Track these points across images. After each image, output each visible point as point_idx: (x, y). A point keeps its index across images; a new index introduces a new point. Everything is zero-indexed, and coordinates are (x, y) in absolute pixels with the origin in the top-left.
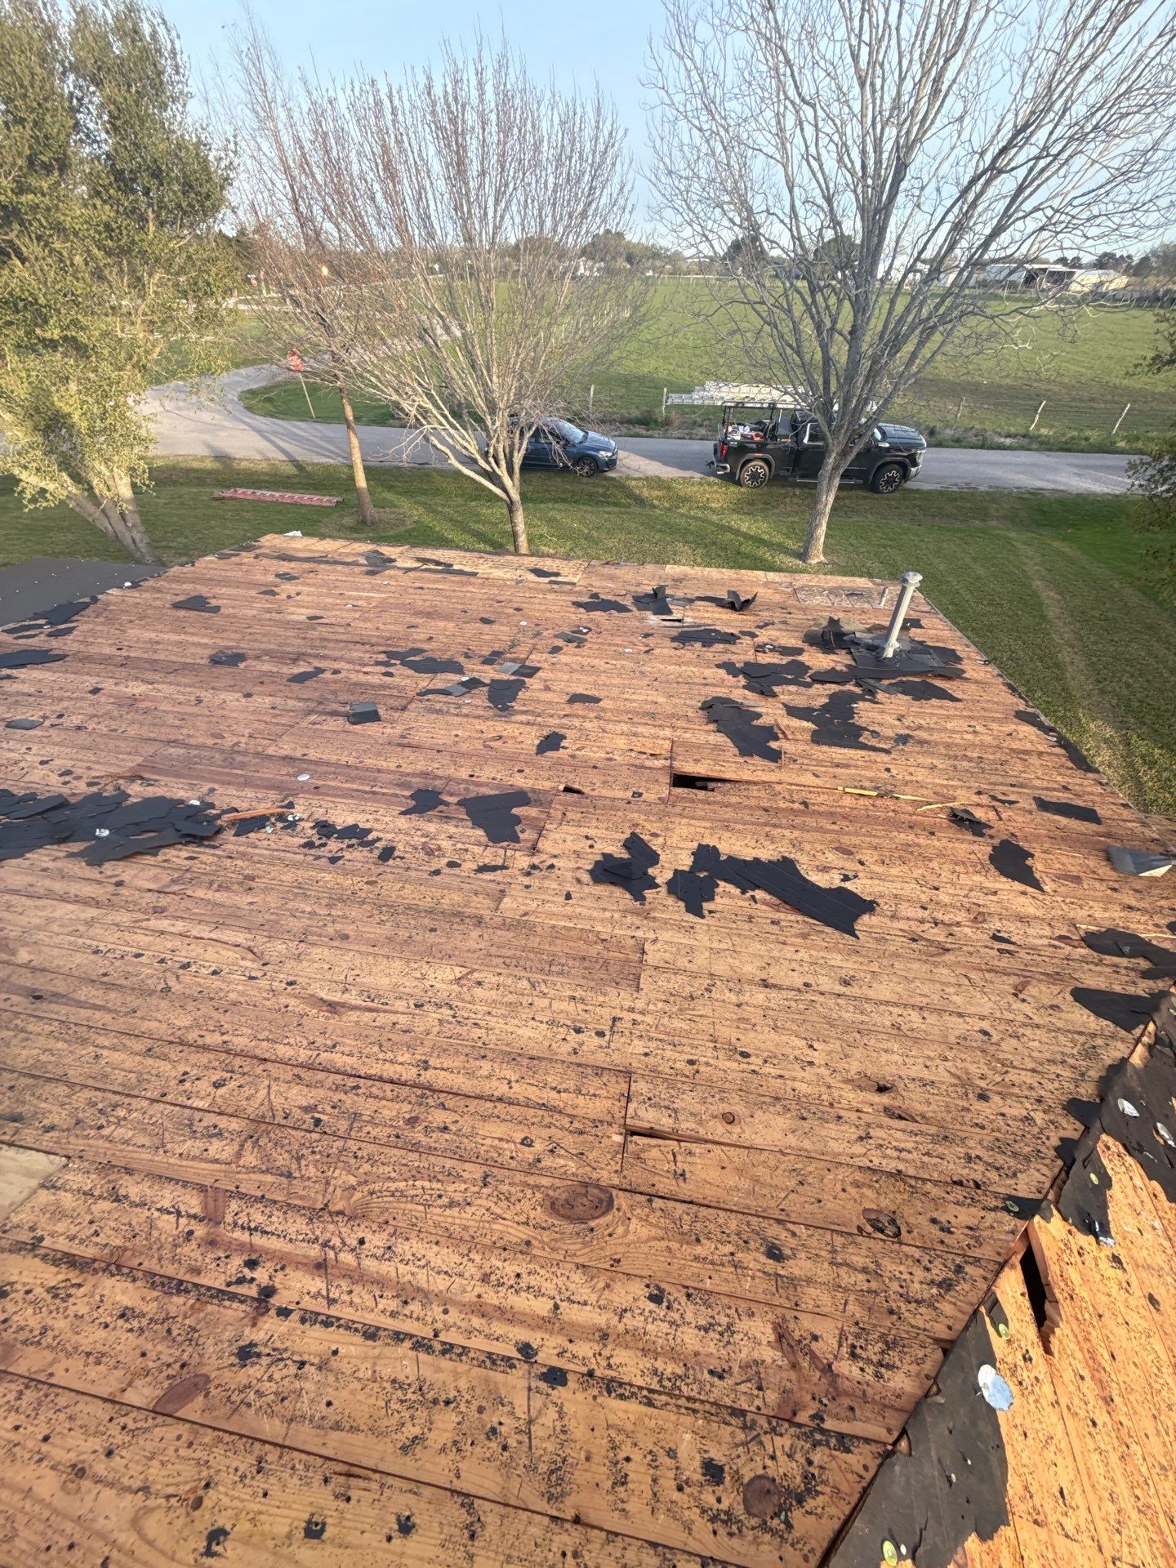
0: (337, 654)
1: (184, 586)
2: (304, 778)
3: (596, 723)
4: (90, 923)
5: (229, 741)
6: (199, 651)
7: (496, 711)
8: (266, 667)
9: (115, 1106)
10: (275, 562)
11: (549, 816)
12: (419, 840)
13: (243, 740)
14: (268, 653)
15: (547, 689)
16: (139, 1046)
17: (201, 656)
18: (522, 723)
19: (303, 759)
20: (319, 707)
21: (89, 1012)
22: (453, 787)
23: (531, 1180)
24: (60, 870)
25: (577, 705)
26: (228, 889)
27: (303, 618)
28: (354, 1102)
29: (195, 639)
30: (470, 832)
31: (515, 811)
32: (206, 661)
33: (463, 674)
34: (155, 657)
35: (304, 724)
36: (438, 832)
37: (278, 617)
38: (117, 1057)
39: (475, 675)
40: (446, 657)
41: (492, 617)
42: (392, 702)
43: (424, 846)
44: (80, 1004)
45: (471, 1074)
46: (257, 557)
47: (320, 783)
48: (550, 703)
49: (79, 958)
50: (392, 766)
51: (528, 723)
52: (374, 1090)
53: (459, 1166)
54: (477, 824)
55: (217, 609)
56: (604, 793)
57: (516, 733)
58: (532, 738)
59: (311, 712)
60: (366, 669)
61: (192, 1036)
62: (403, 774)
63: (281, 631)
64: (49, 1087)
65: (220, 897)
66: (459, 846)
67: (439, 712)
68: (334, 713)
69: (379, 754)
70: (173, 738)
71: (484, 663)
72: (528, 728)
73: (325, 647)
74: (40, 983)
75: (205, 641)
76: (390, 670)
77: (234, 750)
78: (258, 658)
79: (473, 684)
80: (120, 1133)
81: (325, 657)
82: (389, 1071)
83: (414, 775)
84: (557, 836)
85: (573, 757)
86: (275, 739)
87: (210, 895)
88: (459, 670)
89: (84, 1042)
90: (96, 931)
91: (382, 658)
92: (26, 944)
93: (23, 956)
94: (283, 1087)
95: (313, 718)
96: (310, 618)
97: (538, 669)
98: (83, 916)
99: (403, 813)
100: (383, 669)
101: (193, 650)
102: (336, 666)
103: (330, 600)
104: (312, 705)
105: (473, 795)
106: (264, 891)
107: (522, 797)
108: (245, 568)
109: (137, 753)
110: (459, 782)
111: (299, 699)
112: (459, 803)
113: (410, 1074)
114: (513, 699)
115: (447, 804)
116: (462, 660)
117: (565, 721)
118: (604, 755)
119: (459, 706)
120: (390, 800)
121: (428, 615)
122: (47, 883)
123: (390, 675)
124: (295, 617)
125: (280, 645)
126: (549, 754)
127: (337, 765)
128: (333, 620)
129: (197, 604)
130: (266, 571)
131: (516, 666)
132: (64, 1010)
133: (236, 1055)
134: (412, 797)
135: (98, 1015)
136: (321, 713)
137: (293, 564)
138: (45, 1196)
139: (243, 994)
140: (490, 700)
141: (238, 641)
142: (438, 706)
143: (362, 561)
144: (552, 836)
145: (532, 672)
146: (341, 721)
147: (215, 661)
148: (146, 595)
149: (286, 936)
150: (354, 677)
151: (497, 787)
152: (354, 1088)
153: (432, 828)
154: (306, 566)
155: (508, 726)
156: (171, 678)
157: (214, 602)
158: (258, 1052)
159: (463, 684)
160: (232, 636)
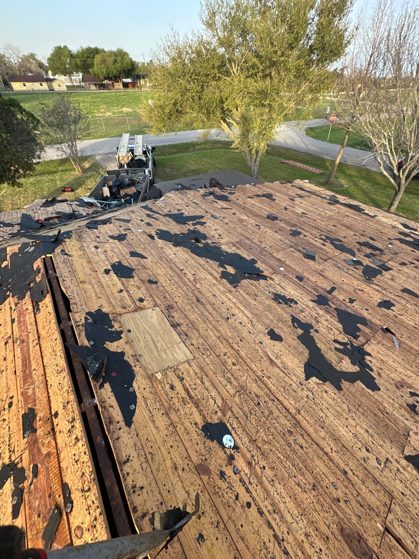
0: (308, 229)
1: (268, 189)
2: (282, 269)
3: (414, 307)
4: (214, 285)
5: (263, 245)
6: (264, 212)
7: (364, 278)
8: (283, 225)
9: (208, 350)
10: (297, 189)
11: (374, 336)
12: (314, 314)
13: (268, 247)
14: (285, 220)
15: (392, 279)
16: (218, 334)
17: (265, 214)
18: (374, 289)
19: (284, 262)
20: (295, 246)
21: (208, 314)
22: (335, 301)
23: (333, 506)
24: (211, 264)
25: (405, 294)
26: (249, 295)
27: (300, 212)
28: (272, 406)
29: (265, 208)
30: (336, 323)
31: (359, 325)
32: (265, 216)
33: (354, 257)
34: (252, 209)
35: (288, 250)
36: (323, 315)
37: (292, 209)
38: (211, 333)
39: (360, 259)
40: (350, 247)
41: (376, 238)
42: (321, 255)
43: (316, 318)
44: (207, 310)
45: (316, 431)
46: (292, 186)
47: (286, 274)
48: (392, 286)
49: (209, 294)
50: (314, 280)
51: (378, 291)
52: (279, 406)
53: (304, 469)
54: (340, 321)
55: (274, 200)
56: (407, 342)
57: (371, 292)
58: (377, 298)
59: (292, 247)
60: (316, 239)
61: (230, 341)
62: (316, 285)
63: (291, 214)
64: (195, 331)
65: (247, 297)
66: (329, 326)
67: (339, 268)
68: (299, 251)
69: (310, 273)
70: (249, 237)
71: (365, 256)
72: (377, 293)
73: (304, 225)
74: (200, 296)
75: (267, 209)
76: (325, 243)
77: (263, 249)
78: (281, 221)
79: (358, 263)
80: (207, 359)
81: (303, 229)
82: (286, 403)
83: (321, 288)
84: (375, 347)
85: (396, 317)
86: (278, 251)
87: (244, 295)
88: (354, 255)
89: (205, 322)
90: (215, 288)
91: (324, 237)
92: (199, 283)
93: (198, 286)
94: (251, 381)
95: (292, 249)
96: (302, 213)
97: (391, 269)
98: (213, 281)
99: (312, 300)
100: (322, 242)
101: (263, 211)
102: (306, 234)
103: (311, 209)
104: (293, 245)
105: (343, 309)
106: (259, 302)
107: (364, 321)
108: (287, 189)
109: (238, 238)
110: (338, 300)
111: (290, 241)
112: (335, 309)
113: (293, 411)
114: (374, 277)
115: (330, 306)
116: (356, 251)
117: (397, 298)
118: (413, 324)
119: (348, 269)
120: (309, 293)
121: (348, 227)
122: (207, 266)
123: (325, 245)
124: (297, 211)
125: (289, 219)
126: (383, 309)
127: (294, 270)
128: (310, 217)
129: (269, 196)
130: (293, 192)
131: (380, 264)
132: (203, 309)
133: (240, 357)
134: (317, 296)
135: (210, 316)
136: (295, 249)
137: (303, 192)
138: (187, 365)
139: (246, 336)
140: (363, 272)
141: (277, 213)
142: (340, 265)
143: (328, 198)
144: (373, 346)
145: (388, 269)
146: (301, 255)
147: (268, 217)
148: (256, 189)
149: (262, 323)
150: (311, 241)
151: (354, 311)
152: (273, 400)
153: (321, 312)
154: (307, 194)
155: (368, 288)
156: (254, 218)
157: (274, 197)
158: (247, 362)
159: (353, 261)
160: (276, 210)
